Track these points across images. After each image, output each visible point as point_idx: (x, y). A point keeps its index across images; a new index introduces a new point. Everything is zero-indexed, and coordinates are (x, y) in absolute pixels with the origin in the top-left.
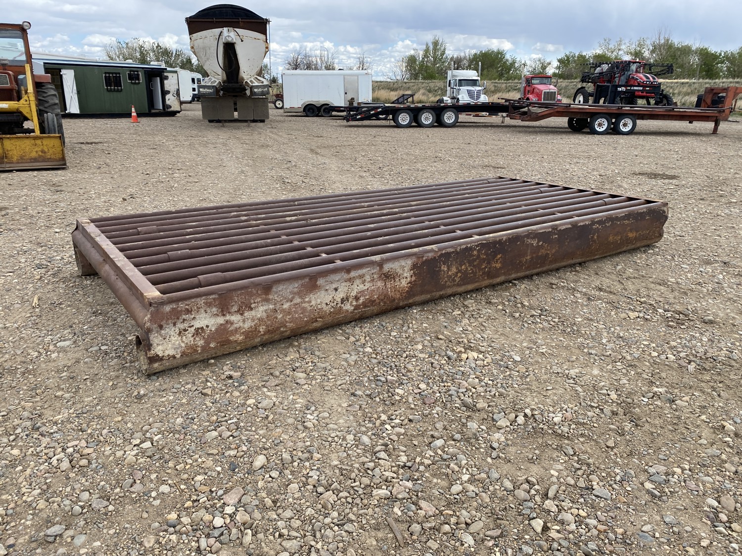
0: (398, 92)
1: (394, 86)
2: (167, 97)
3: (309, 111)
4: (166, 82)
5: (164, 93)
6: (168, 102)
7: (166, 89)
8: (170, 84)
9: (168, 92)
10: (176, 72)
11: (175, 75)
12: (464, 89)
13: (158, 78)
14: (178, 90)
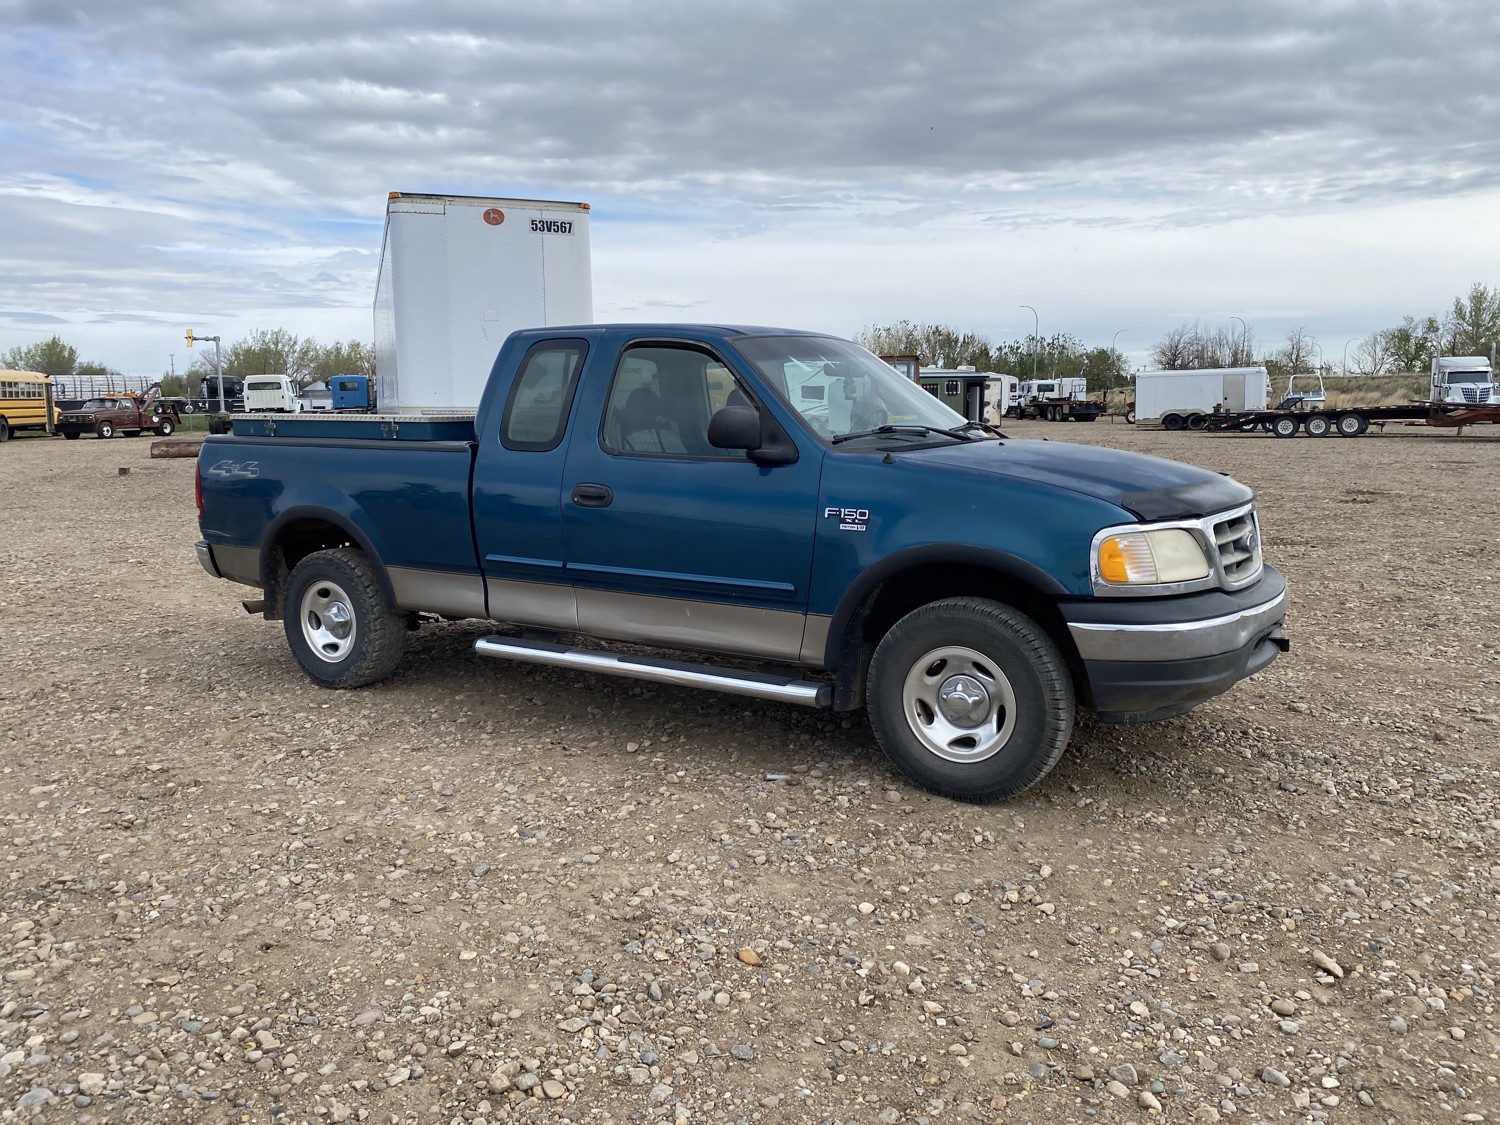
0: (1354, 394)
1: (1351, 384)
2: (986, 409)
3: (1170, 423)
4: (986, 392)
5: (983, 404)
6: (986, 416)
7: (985, 400)
8: (991, 395)
9: (988, 404)
10: (999, 380)
11: (998, 383)
12: (1457, 387)
13: (978, 388)
14: (1000, 401)
